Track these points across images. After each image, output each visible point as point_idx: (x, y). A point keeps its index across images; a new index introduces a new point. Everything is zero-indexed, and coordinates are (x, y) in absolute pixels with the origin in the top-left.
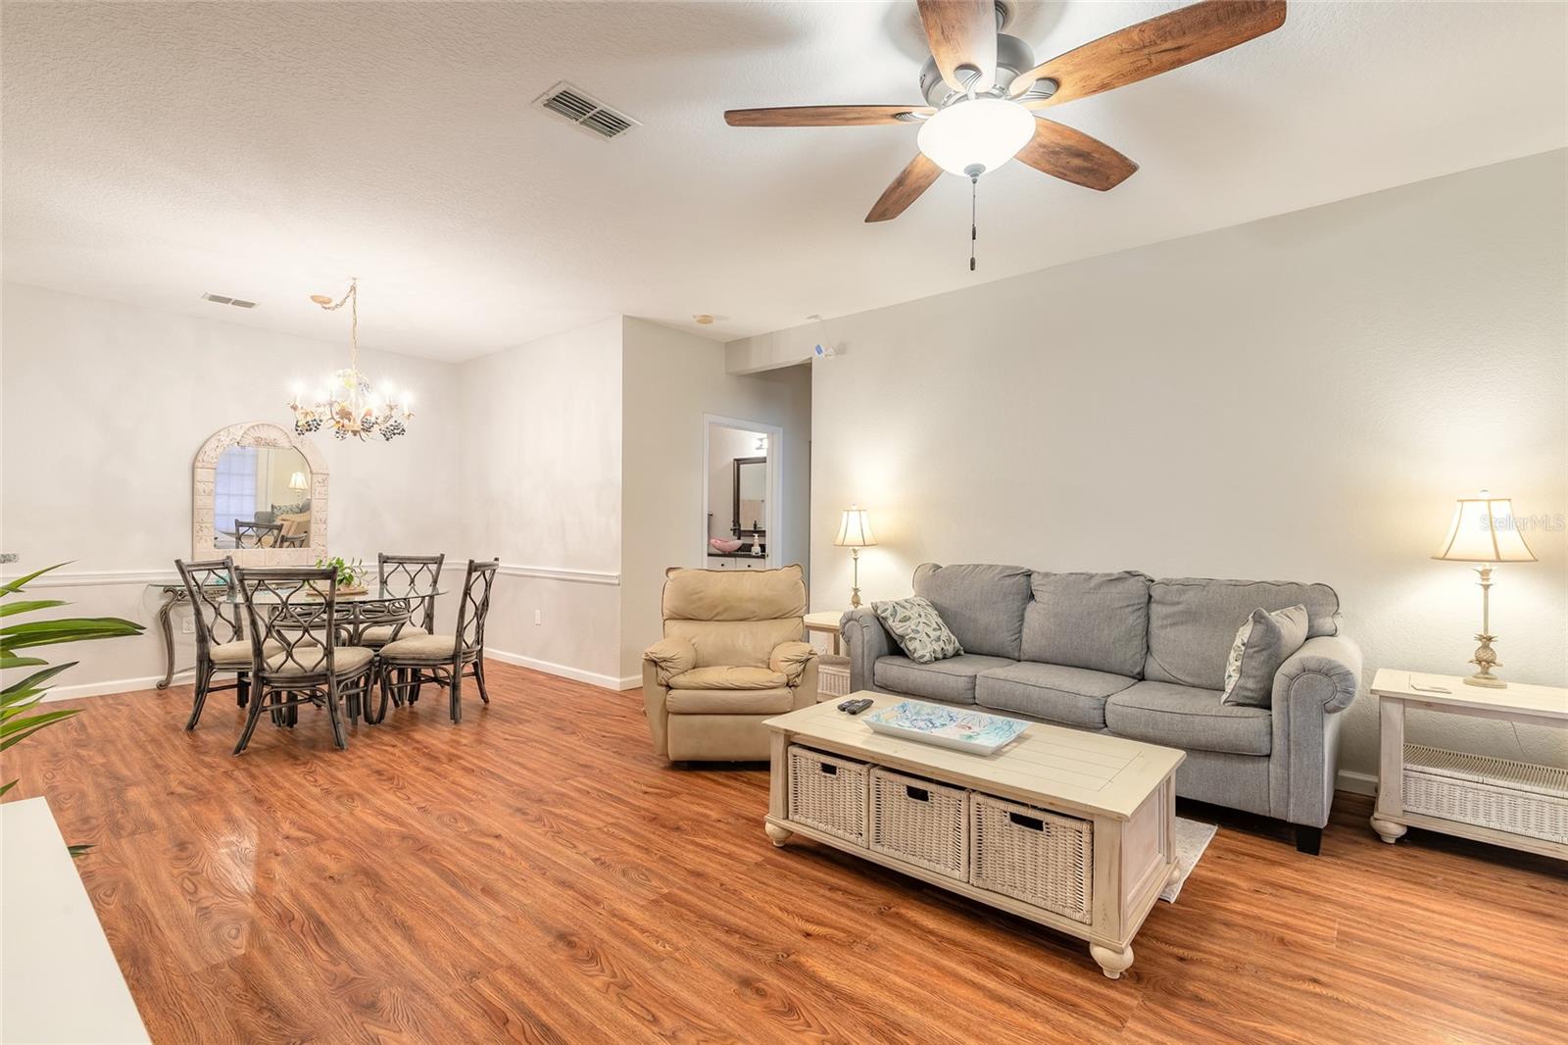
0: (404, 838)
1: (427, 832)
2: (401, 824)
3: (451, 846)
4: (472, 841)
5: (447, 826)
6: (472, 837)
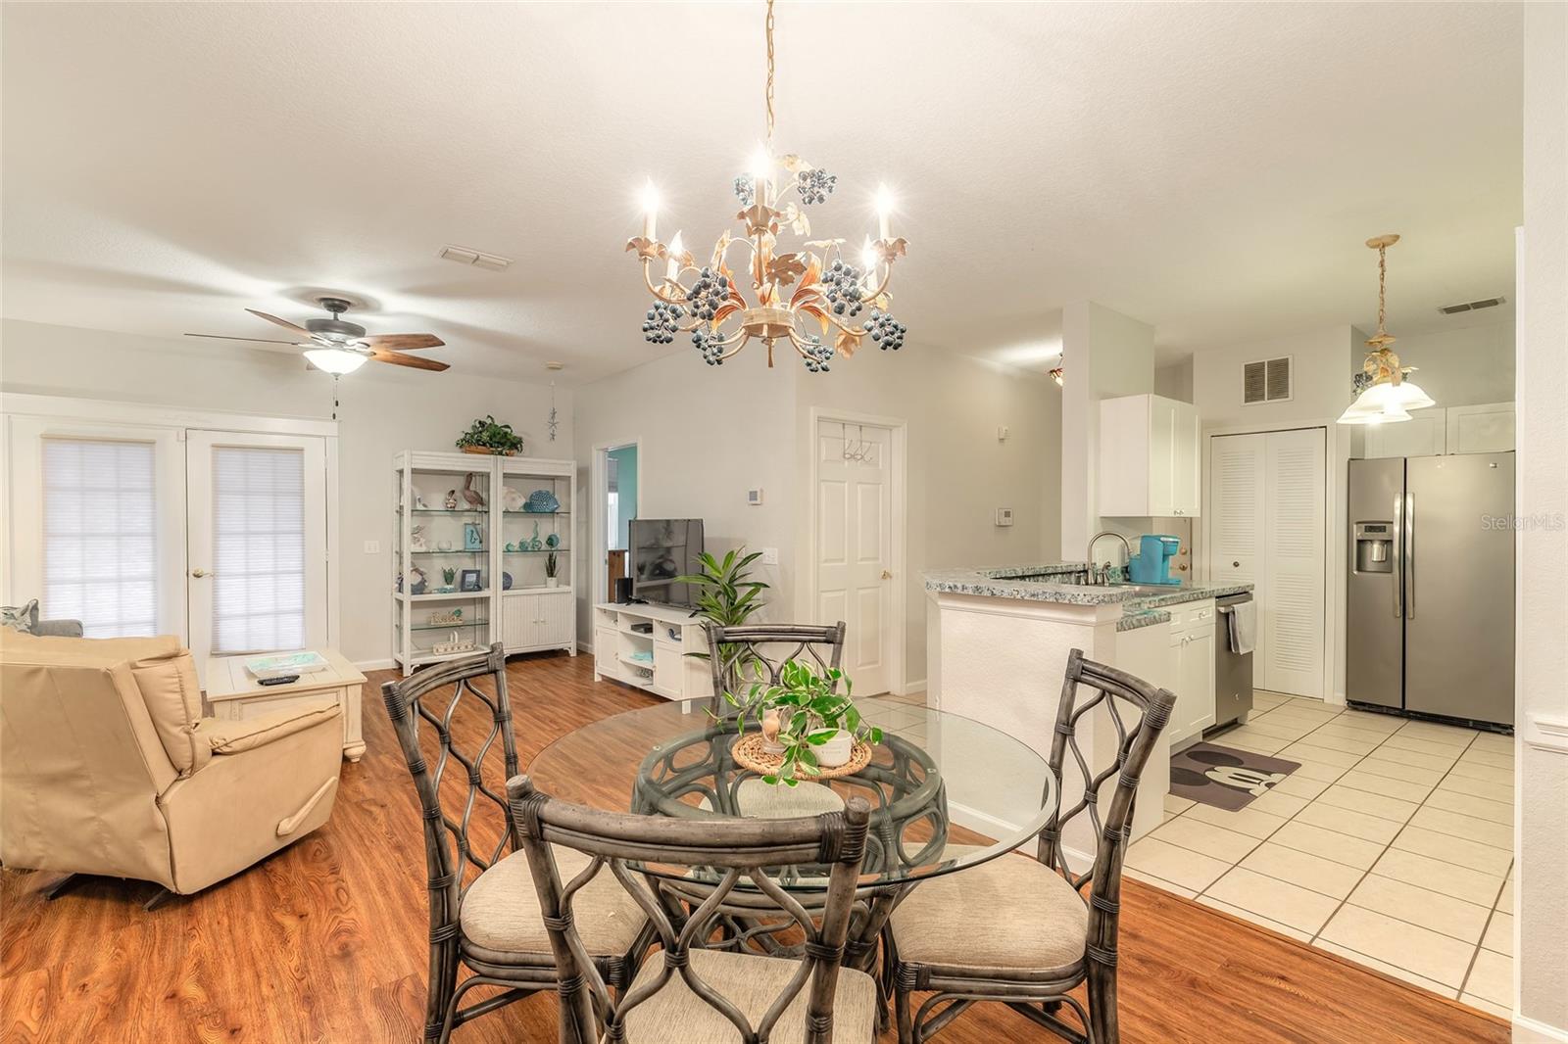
0: (594, 781)
1: (578, 783)
2: (598, 791)
3: (561, 773)
4: (548, 775)
5: (564, 788)
6: (547, 778)
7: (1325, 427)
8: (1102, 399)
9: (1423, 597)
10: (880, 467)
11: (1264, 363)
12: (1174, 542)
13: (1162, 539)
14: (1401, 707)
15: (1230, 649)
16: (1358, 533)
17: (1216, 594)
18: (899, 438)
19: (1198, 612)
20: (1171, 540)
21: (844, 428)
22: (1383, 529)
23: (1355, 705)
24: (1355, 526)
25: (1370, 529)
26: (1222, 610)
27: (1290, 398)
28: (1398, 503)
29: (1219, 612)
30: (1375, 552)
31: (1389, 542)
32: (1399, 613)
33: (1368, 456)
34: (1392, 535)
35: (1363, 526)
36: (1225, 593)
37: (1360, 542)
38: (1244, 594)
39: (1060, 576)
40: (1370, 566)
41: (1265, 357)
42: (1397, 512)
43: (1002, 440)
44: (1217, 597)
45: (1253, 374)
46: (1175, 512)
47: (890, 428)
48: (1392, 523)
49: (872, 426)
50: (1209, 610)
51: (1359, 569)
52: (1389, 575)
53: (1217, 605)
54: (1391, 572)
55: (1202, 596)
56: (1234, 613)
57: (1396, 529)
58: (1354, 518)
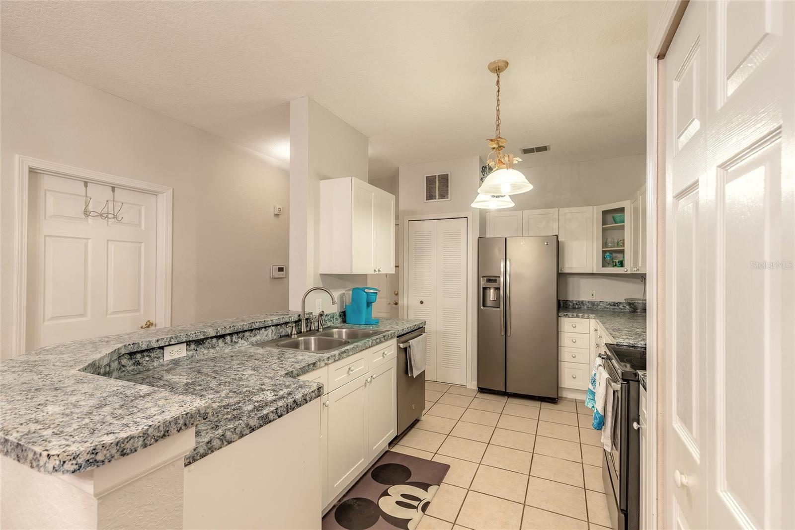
7: (467, 217)
8: (321, 180)
9: (515, 321)
10: (143, 228)
11: (436, 176)
12: (374, 293)
13: (366, 290)
14: (504, 391)
15: (407, 373)
16: (483, 283)
17: (396, 334)
18: (164, 202)
19: (381, 352)
20: (372, 291)
21: (86, 186)
22: (495, 281)
23: (482, 390)
24: (481, 279)
25: (489, 281)
26: (402, 345)
27: (449, 199)
28: (502, 265)
29: (399, 347)
30: (491, 294)
31: (498, 289)
32: (503, 333)
33: (488, 236)
34: (500, 284)
35: (486, 278)
36: (404, 332)
37: (484, 289)
38: (419, 330)
39: (273, 328)
40: (489, 304)
41: (437, 172)
42: (502, 270)
43: (277, 215)
44: (398, 337)
45: (430, 181)
46: (375, 271)
47: (155, 194)
48: (500, 277)
49: (124, 188)
50: (390, 348)
51: (484, 306)
52: (498, 309)
53: (398, 342)
54: (499, 307)
55: (386, 339)
56: (410, 346)
57: (502, 279)
58: (481, 274)
